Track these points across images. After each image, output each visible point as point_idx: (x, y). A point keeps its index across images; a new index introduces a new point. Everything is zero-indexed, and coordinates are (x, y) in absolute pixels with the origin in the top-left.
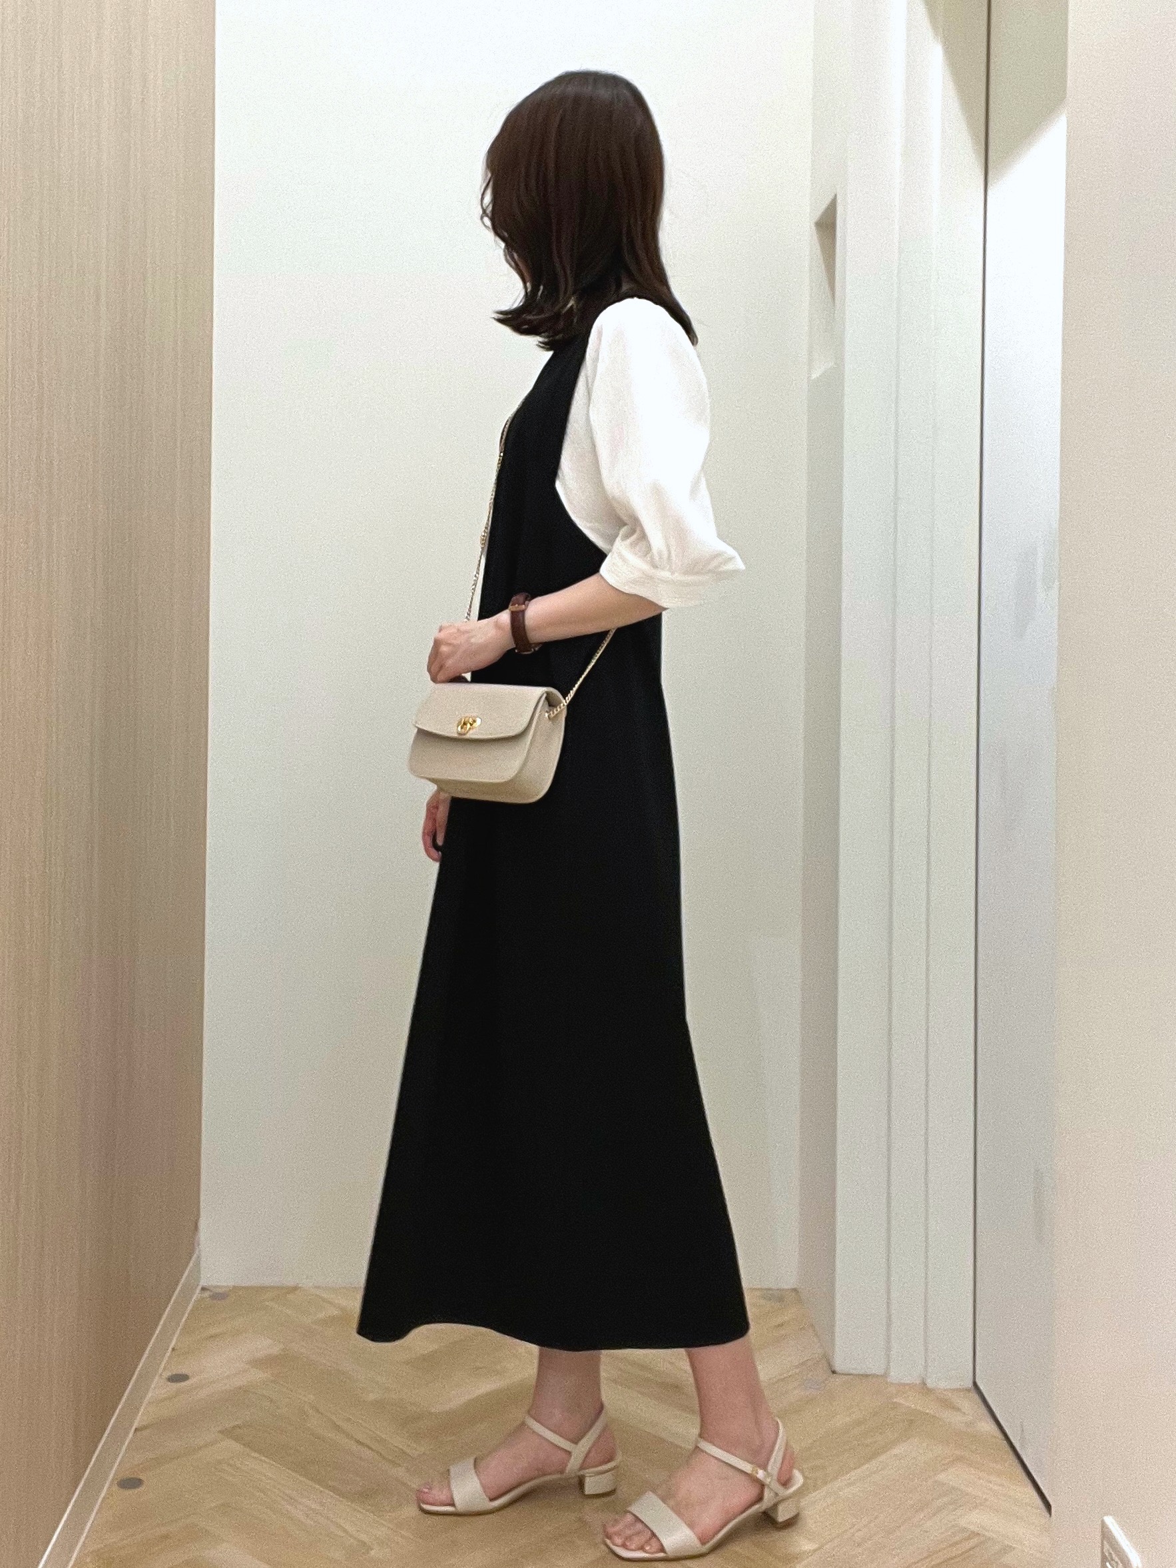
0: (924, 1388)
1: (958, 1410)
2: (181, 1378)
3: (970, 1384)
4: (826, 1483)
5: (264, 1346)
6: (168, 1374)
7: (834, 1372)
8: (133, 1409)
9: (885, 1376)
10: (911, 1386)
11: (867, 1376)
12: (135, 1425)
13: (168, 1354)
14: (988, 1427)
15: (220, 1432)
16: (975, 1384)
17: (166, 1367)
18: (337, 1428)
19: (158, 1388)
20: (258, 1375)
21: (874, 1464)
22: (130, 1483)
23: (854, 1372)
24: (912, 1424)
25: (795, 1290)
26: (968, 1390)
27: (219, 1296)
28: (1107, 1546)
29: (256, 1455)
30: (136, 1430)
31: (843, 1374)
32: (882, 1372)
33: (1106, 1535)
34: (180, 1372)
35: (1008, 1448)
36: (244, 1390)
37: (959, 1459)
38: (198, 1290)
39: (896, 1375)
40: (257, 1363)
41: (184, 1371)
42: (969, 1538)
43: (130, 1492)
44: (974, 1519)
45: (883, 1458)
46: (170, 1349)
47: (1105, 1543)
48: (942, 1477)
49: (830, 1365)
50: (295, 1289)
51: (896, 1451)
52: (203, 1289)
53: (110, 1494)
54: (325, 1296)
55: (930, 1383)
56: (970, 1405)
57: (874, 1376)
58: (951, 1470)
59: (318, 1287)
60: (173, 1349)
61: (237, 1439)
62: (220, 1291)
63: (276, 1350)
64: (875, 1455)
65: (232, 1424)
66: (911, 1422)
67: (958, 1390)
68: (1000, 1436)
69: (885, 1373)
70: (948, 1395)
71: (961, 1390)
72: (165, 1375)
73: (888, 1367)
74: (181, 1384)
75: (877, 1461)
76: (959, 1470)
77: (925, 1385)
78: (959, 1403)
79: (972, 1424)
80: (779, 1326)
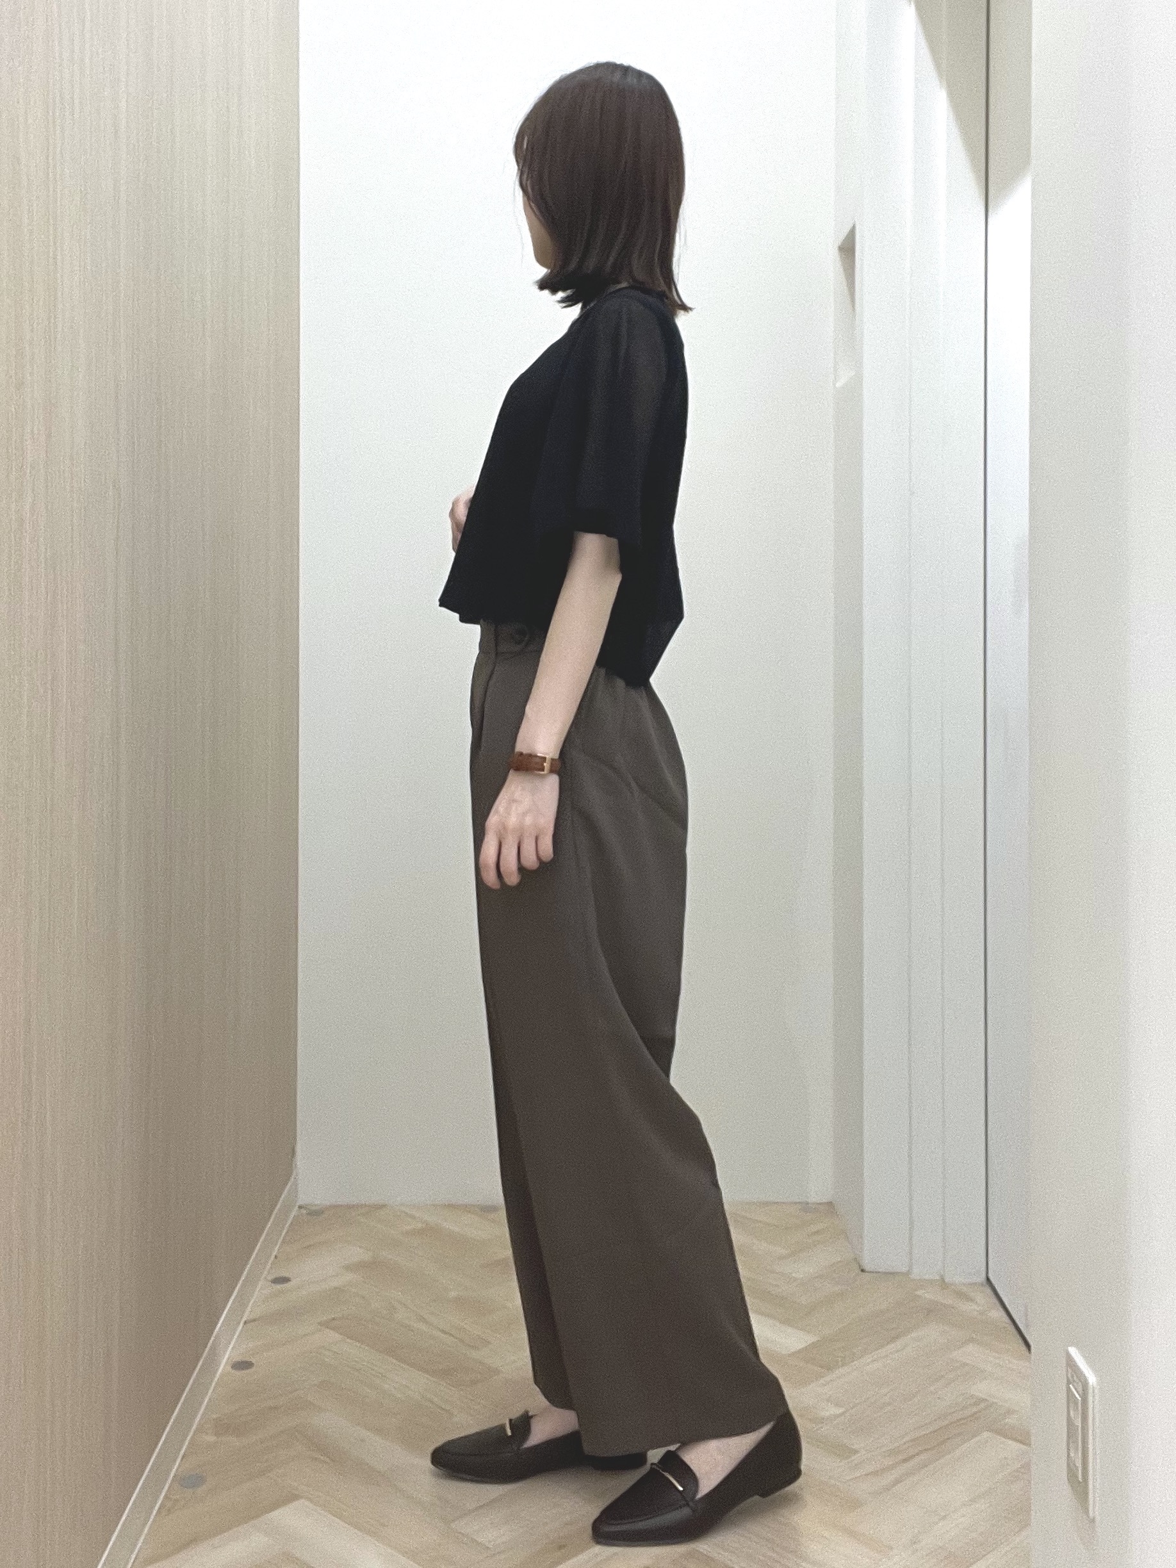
0: (943, 1284)
1: (972, 1300)
2: (285, 1280)
3: (983, 1279)
4: (852, 1361)
5: (357, 1253)
6: (272, 1277)
8: (242, 1303)
9: (908, 1273)
10: (931, 1282)
11: (891, 1274)
12: (244, 1319)
13: (272, 1260)
15: (319, 1324)
16: (988, 1279)
18: (422, 1319)
19: (263, 1287)
20: (349, 1277)
21: (894, 1346)
22: (242, 1365)
23: (880, 1270)
24: (932, 1312)
25: (830, 1204)
26: (982, 1285)
27: (315, 1213)
28: (1070, 1372)
29: (350, 1341)
31: (870, 1272)
32: (904, 1269)
34: (281, 1274)
35: (1014, 1331)
36: (339, 1290)
37: (971, 1340)
38: (296, 1207)
39: (916, 1273)
40: (351, 1268)
41: (286, 1275)
42: (975, 1404)
43: (244, 1373)
44: (981, 1389)
45: (903, 1340)
46: (273, 1257)
47: (1069, 1370)
48: (955, 1355)
49: (860, 1266)
50: (383, 1206)
51: (914, 1335)
52: (300, 1207)
53: (224, 1374)
54: (407, 1210)
55: (946, 1281)
56: (983, 1298)
57: (897, 1273)
58: (965, 1349)
59: (402, 1205)
60: (276, 1257)
61: (333, 1329)
62: (314, 1208)
63: (367, 1257)
64: (896, 1338)
65: (327, 1317)
66: (929, 1311)
67: (970, 1284)
68: (1008, 1320)
69: (909, 1270)
70: (965, 1289)
71: (975, 1284)
72: (270, 1278)
73: (911, 1267)
74: (282, 1286)
75: (899, 1344)
76: (970, 1348)
77: (944, 1281)
78: (972, 1296)
79: (984, 1312)
80: (815, 1233)
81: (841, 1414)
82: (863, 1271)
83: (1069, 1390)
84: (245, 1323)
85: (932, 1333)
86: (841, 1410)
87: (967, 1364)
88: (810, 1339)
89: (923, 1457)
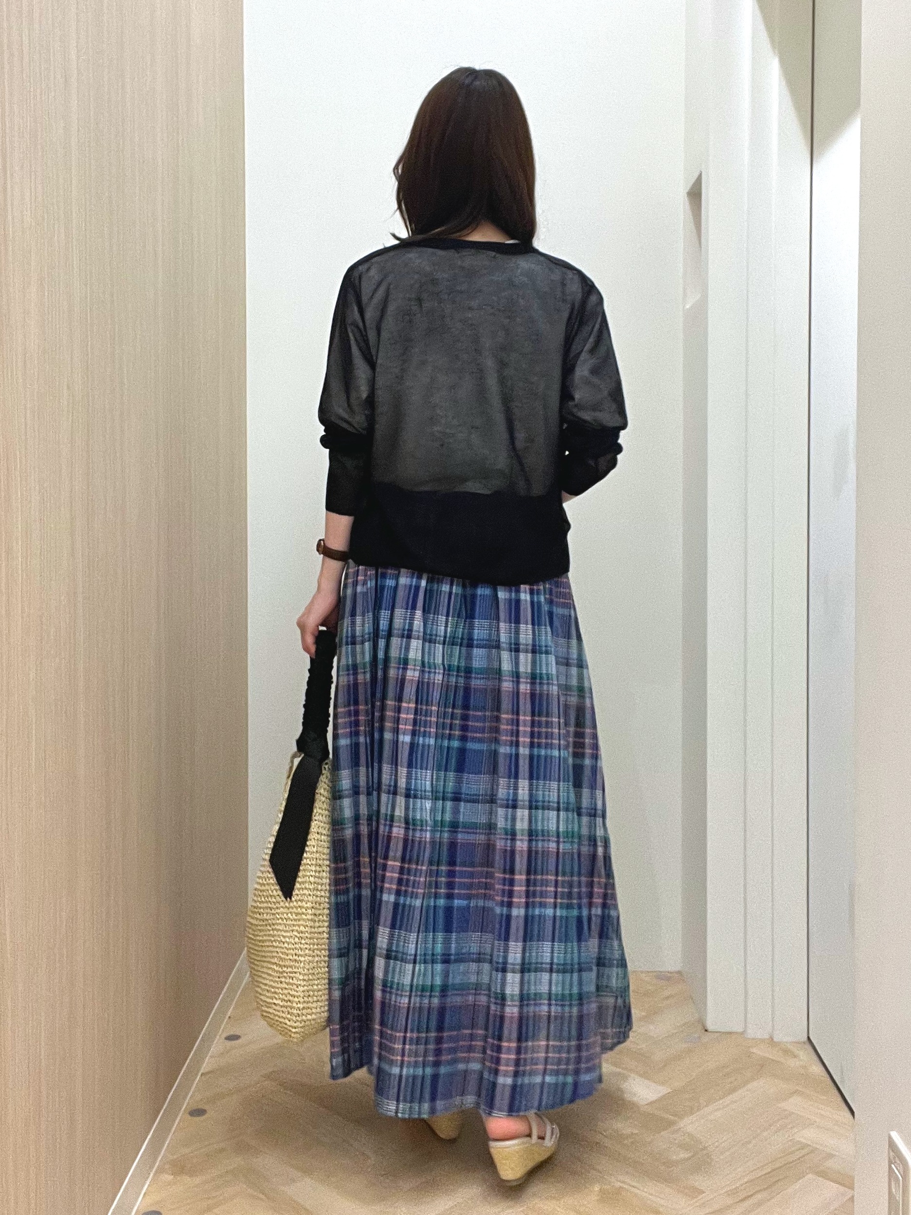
0: (771, 1041)
1: (795, 1057)
2: (236, 1037)
3: (805, 1039)
4: (698, 1110)
6: (228, 1034)
8: (199, 1060)
9: (743, 1033)
10: (763, 1041)
11: (730, 1033)
12: (201, 1072)
13: (226, 1020)
14: (817, 1069)
15: (264, 1076)
16: (809, 1038)
17: (226, 1029)
19: (219, 1045)
21: (734, 1096)
22: (198, 1112)
23: (721, 1030)
24: (762, 1067)
25: (679, 972)
26: (804, 1043)
28: (892, 1154)
29: (287, 1092)
31: (713, 1032)
32: (740, 1030)
33: (891, 1144)
34: (233, 1032)
35: (832, 1084)
36: (280, 1046)
37: (796, 1092)
39: (751, 1033)
41: (238, 1032)
42: (802, 1149)
43: (197, 1119)
44: (808, 1135)
45: (740, 1091)
46: (227, 1017)
47: (891, 1150)
48: (783, 1105)
49: (704, 1026)
51: (749, 1086)
53: (183, 1119)
55: (775, 1040)
56: (805, 1056)
57: (737, 1033)
58: (791, 1100)
60: (229, 1017)
61: (275, 1081)
64: (734, 1090)
65: (270, 1070)
67: (795, 1043)
68: (827, 1077)
69: (744, 1031)
70: (789, 1046)
71: (798, 1043)
72: (225, 1035)
73: (746, 1026)
74: (235, 1042)
75: (736, 1094)
76: (796, 1100)
77: (772, 1039)
78: (796, 1052)
79: (805, 1067)
80: (667, 998)
81: (689, 1158)
82: (706, 1031)
83: (890, 1167)
84: (202, 1075)
85: (762, 1086)
86: (690, 1155)
87: (793, 1113)
88: (663, 1090)
89: (759, 1196)
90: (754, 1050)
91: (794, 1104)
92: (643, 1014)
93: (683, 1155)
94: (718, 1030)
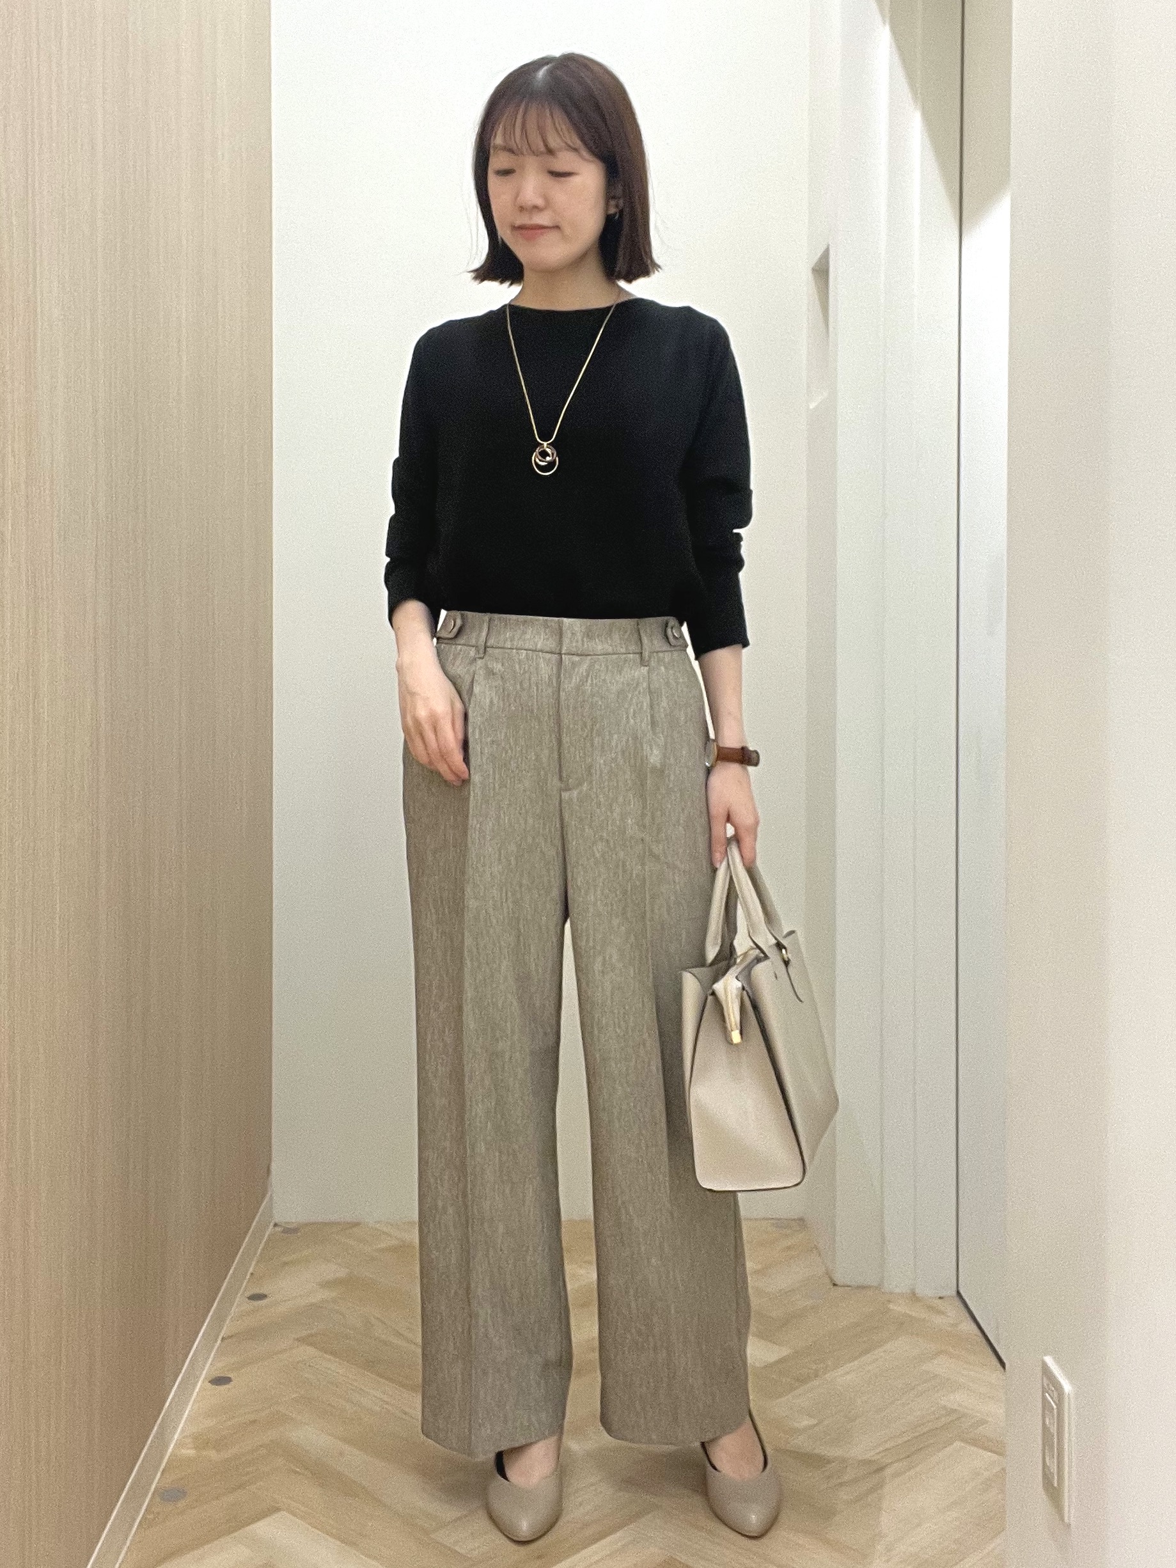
0: (914, 1298)
1: (943, 1313)
2: (262, 1297)
3: (953, 1293)
4: (825, 1373)
5: (333, 1270)
6: (248, 1293)
7: (835, 1285)
8: (220, 1319)
9: (879, 1287)
10: (902, 1295)
11: (864, 1287)
12: (221, 1336)
13: (248, 1277)
14: (969, 1327)
16: (958, 1293)
17: (246, 1287)
18: (399, 1334)
19: (239, 1304)
20: (326, 1293)
21: (867, 1358)
22: (221, 1380)
23: (853, 1283)
24: (903, 1325)
25: (801, 1220)
26: (952, 1298)
27: (290, 1231)
28: (1045, 1381)
29: (328, 1357)
30: (223, 1339)
31: (842, 1286)
32: (875, 1284)
33: (1046, 1370)
34: (257, 1291)
35: (985, 1343)
36: (315, 1307)
37: (943, 1352)
38: (272, 1224)
39: (889, 1286)
40: (327, 1285)
41: (263, 1291)
42: (949, 1414)
45: (875, 1352)
46: (249, 1274)
47: (1045, 1379)
48: (926, 1367)
49: (832, 1280)
50: (357, 1224)
51: (888, 1346)
52: (276, 1225)
53: (202, 1389)
54: (382, 1228)
55: (917, 1293)
56: (954, 1311)
57: (871, 1286)
58: (936, 1361)
59: (377, 1222)
60: (252, 1274)
61: (311, 1345)
62: (291, 1226)
63: (342, 1273)
64: (868, 1351)
65: (304, 1333)
66: (902, 1323)
67: (943, 1297)
68: (979, 1333)
69: (880, 1285)
70: (935, 1302)
71: (946, 1297)
72: (246, 1295)
73: (882, 1278)
74: (260, 1302)
75: (872, 1356)
76: (942, 1360)
77: (914, 1294)
78: (943, 1309)
79: (955, 1325)
80: (789, 1248)
81: (815, 1426)
83: (1044, 1398)
85: (903, 1346)
86: (816, 1422)
87: (939, 1376)
88: (785, 1352)
90: (891, 1306)
91: (941, 1366)
92: (759, 1267)
93: (806, 1422)
94: (849, 1283)
